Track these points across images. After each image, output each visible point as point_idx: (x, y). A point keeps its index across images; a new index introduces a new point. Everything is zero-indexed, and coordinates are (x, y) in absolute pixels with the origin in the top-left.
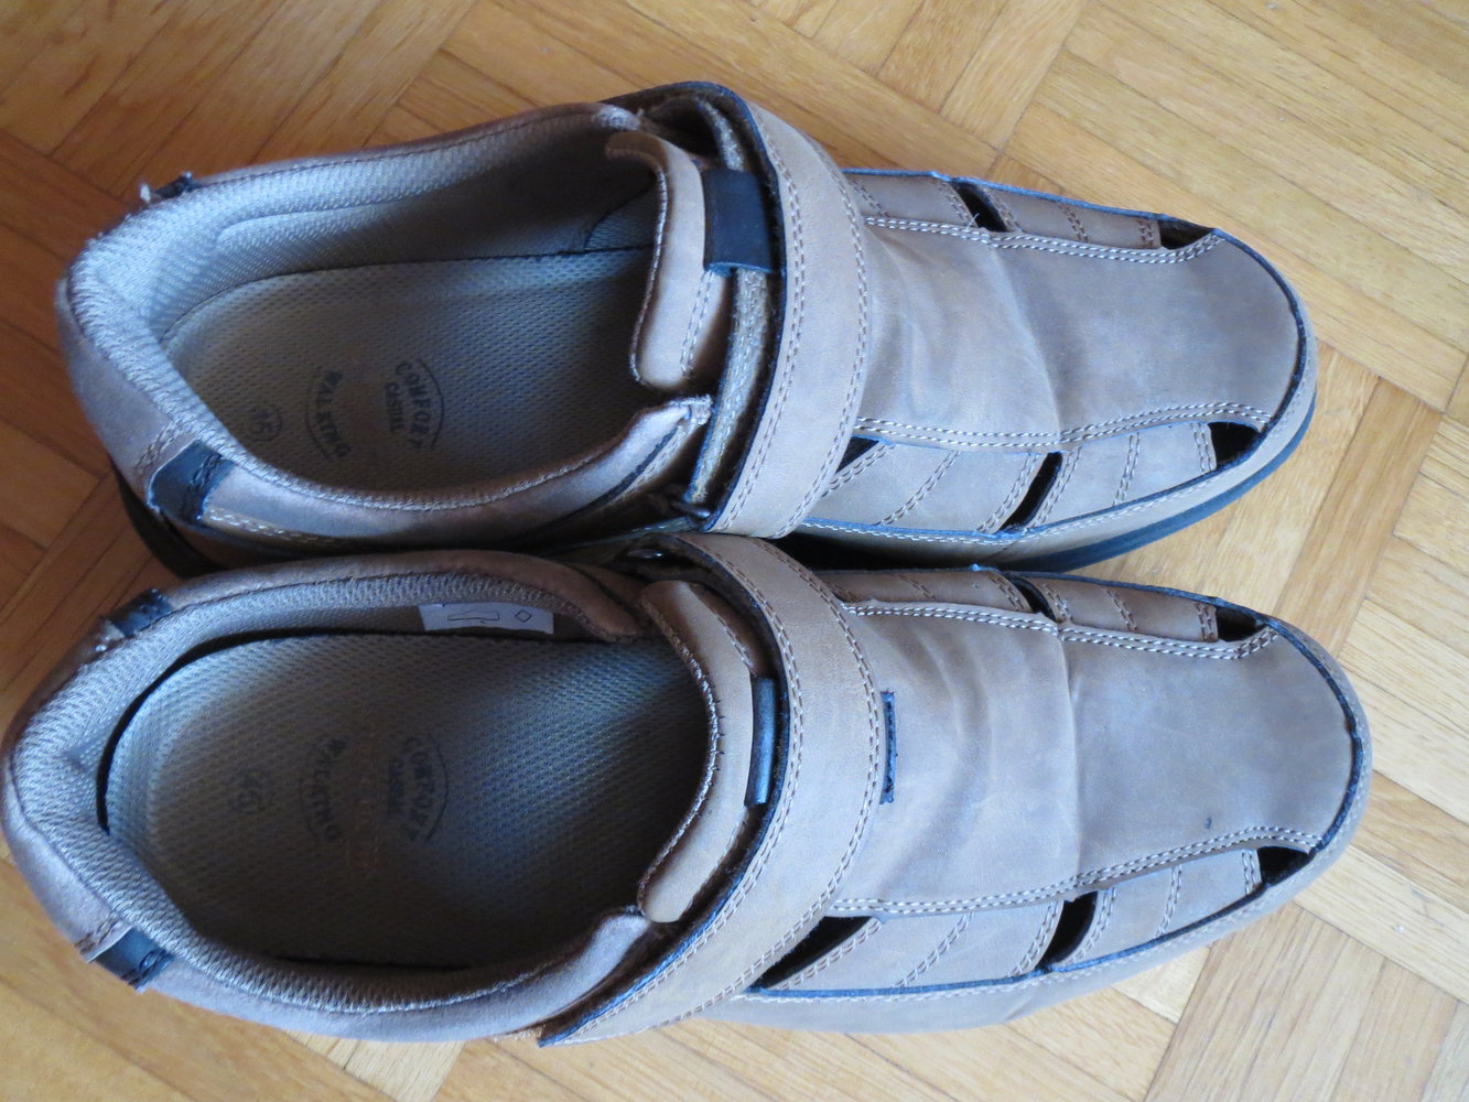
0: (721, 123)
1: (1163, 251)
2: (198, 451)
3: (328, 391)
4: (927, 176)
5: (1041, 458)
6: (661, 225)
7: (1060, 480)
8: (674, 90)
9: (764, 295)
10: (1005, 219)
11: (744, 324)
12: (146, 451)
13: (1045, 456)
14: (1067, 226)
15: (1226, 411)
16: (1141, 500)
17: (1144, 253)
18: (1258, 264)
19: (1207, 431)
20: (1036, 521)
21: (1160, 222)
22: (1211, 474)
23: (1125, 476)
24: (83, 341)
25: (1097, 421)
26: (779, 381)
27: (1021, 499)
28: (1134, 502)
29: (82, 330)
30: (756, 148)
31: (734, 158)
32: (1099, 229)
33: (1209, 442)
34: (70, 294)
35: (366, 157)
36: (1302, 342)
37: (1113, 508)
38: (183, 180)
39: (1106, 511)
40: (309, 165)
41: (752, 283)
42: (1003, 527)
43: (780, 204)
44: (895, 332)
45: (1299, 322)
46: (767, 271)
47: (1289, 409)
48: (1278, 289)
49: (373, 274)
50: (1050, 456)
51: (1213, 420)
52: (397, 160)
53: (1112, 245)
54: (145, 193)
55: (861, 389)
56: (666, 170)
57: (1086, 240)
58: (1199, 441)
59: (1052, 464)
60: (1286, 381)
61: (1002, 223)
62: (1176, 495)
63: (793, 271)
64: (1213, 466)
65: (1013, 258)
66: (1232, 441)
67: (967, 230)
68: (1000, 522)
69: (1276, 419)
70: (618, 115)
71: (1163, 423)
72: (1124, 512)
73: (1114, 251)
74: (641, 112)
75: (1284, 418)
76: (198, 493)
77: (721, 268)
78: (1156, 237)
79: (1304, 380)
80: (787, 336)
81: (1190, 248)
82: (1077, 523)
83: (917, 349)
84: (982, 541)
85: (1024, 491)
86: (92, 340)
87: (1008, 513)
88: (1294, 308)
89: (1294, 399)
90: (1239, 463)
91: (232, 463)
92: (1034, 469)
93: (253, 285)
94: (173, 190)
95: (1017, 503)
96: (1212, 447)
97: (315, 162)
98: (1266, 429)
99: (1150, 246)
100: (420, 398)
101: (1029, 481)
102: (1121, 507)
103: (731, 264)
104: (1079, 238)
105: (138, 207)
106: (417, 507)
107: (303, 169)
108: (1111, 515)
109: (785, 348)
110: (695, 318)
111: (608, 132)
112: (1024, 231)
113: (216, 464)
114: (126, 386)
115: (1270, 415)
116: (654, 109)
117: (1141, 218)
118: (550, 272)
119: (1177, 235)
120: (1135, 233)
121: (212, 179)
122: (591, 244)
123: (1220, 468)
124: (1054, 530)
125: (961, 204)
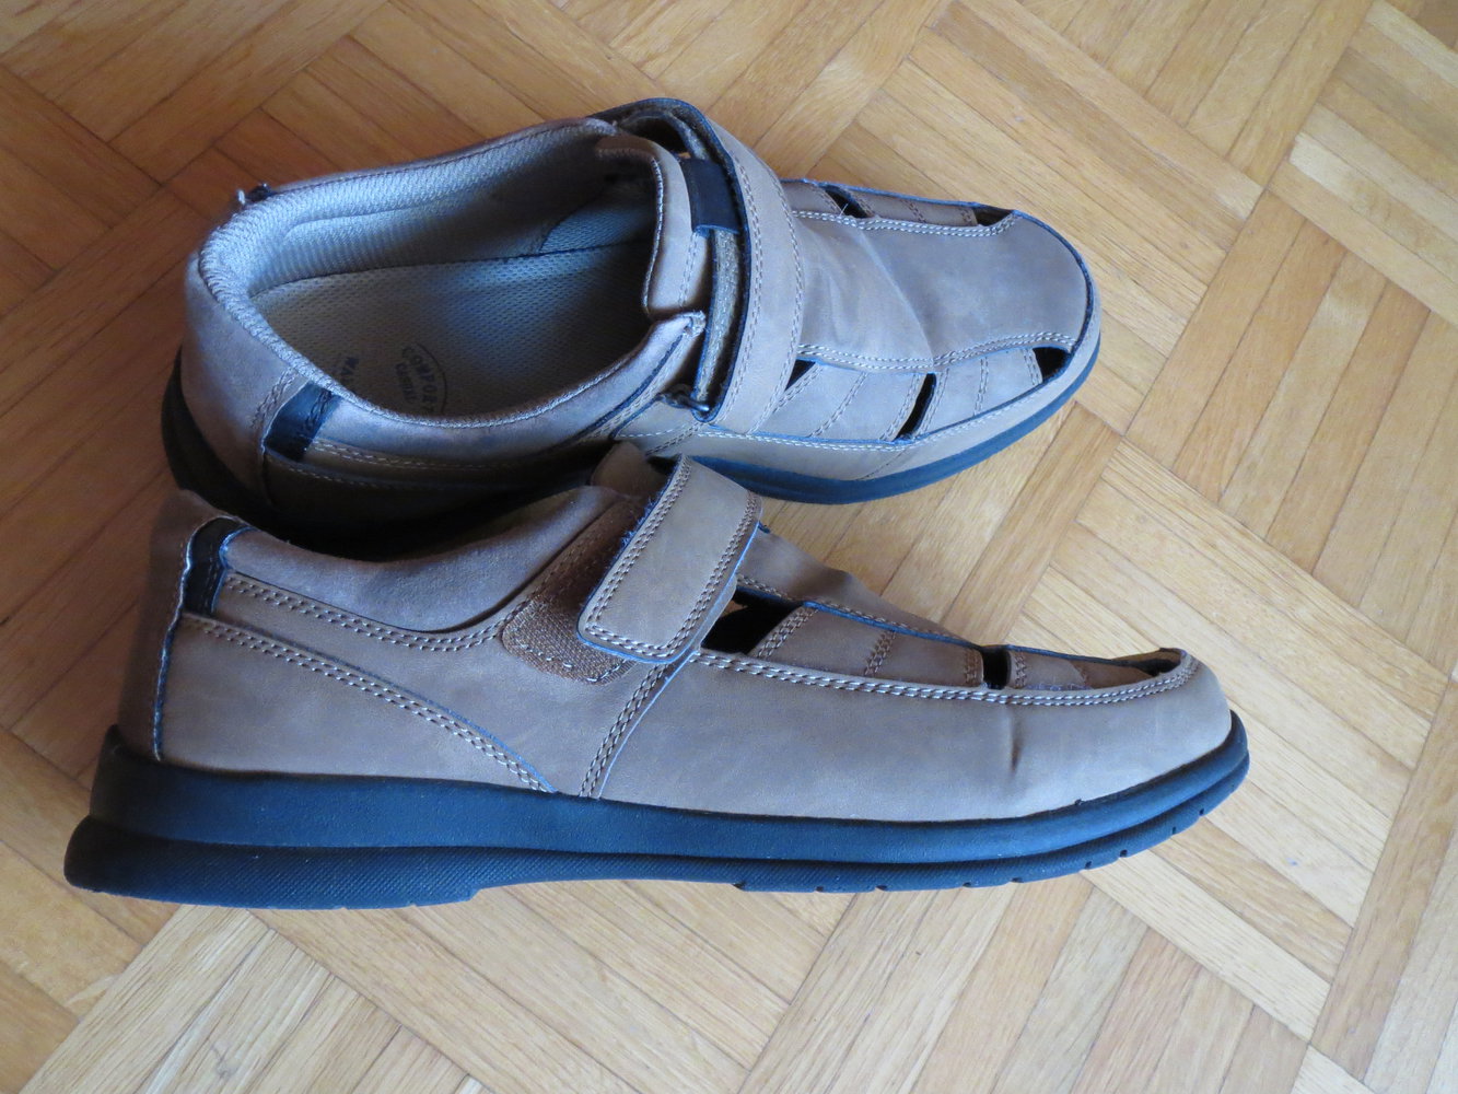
0: (683, 125)
1: (980, 228)
2: (312, 389)
3: (349, 373)
4: (802, 182)
5: (922, 378)
6: (661, 200)
7: (936, 397)
8: (642, 106)
9: (734, 246)
10: (865, 209)
11: (723, 267)
12: (270, 393)
13: (925, 376)
14: (910, 213)
15: (1043, 338)
16: (993, 410)
17: (968, 229)
18: (1048, 233)
19: (1033, 355)
20: (920, 431)
21: (974, 208)
22: (1040, 386)
23: (980, 391)
24: (216, 307)
25: (959, 349)
26: (752, 308)
27: (910, 411)
28: (988, 412)
29: (215, 297)
30: (712, 141)
31: (699, 151)
32: (930, 214)
33: (1035, 363)
34: (201, 272)
35: (394, 170)
36: (1089, 284)
37: (974, 417)
38: (262, 188)
39: (969, 420)
40: (351, 177)
41: (725, 239)
42: (898, 437)
43: (737, 180)
44: (818, 280)
45: (1085, 271)
46: (736, 232)
47: (1087, 335)
48: (1066, 250)
49: (378, 276)
50: (928, 375)
51: (1036, 346)
52: (420, 171)
53: (943, 225)
54: (242, 197)
55: (801, 317)
56: (658, 160)
57: (925, 222)
58: (1028, 362)
59: (930, 382)
60: (1082, 313)
61: (863, 212)
62: (1016, 404)
63: (752, 227)
64: (1040, 380)
65: (874, 235)
66: (1051, 361)
67: (840, 217)
68: (896, 431)
69: (1079, 342)
70: (600, 125)
71: (1002, 349)
72: (980, 420)
73: (946, 228)
74: (615, 123)
75: (1084, 342)
76: (313, 426)
77: (703, 230)
78: (973, 218)
79: (1094, 312)
80: (755, 275)
81: (1000, 223)
82: (949, 431)
83: (834, 295)
84: (884, 448)
85: (912, 405)
86: (224, 306)
87: (902, 423)
88: (1079, 261)
89: (1090, 327)
90: (1058, 377)
91: (340, 397)
92: (919, 387)
93: (283, 287)
94: (258, 195)
95: (907, 414)
96: (1037, 366)
97: (356, 174)
98: (1074, 349)
99: (971, 224)
100: (426, 375)
101: (915, 397)
102: (978, 416)
103: (711, 227)
104: (919, 221)
105: (238, 208)
106: (484, 425)
107: (347, 180)
108: (972, 423)
109: (754, 285)
110: (688, 268)
111: (596, 139)
112: (882, 217)
113: (328, 399)
114: (252, 341)
115: (1075, 340)
116: (625, 121)
117: (959, 207)
118: (515, 271)
119: (988, 216)
120: (958, 217)
121: (283, 188)
122: (544, 248)
123: (1045, 381)
124: (933, 437)
125: (831, 200)
